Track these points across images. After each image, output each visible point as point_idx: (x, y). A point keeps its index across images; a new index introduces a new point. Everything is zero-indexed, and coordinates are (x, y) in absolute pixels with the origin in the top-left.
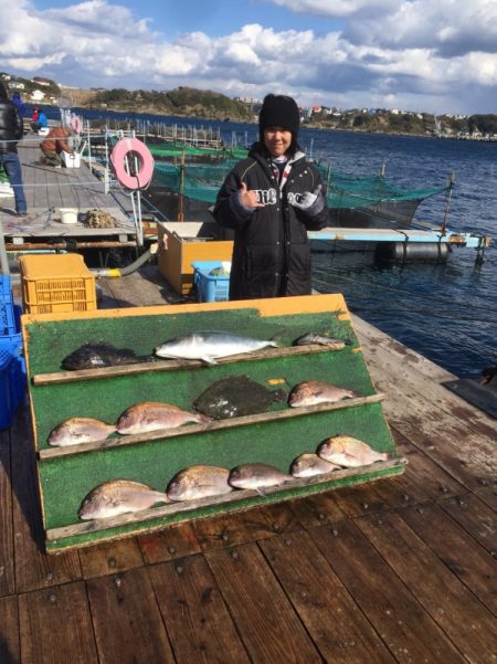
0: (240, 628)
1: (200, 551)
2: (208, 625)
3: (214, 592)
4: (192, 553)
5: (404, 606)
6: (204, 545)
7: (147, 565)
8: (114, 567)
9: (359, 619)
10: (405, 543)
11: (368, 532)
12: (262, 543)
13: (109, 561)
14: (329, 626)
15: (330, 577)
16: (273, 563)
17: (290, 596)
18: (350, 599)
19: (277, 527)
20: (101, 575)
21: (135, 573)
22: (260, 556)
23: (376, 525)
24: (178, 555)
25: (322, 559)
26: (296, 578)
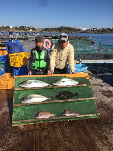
0: (51, 145)
1: (47, 128)
2: (45, 143)
3: (48, 136)
4: (45, 128)
5: (91, 145)
6: (48, 126)
7: (35, 129)
8: (29, 129)
9: (79, 146)
10: (96, 131)
11: (87, 127)
12: (61, 127)
13: (28, 128)
14: (72, 147)
15: (75, 136)
16: (62, 132)
17: (65, 139)
18: (78, 142)
19: (66, 124)
20: (25, 130)
21: (32, 131)
22: (60, 130)
23: (89, 126)
24: (42, 128)
25: (74, 132)
26: (67, 135)
